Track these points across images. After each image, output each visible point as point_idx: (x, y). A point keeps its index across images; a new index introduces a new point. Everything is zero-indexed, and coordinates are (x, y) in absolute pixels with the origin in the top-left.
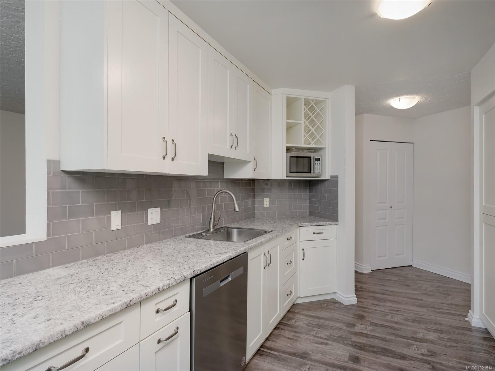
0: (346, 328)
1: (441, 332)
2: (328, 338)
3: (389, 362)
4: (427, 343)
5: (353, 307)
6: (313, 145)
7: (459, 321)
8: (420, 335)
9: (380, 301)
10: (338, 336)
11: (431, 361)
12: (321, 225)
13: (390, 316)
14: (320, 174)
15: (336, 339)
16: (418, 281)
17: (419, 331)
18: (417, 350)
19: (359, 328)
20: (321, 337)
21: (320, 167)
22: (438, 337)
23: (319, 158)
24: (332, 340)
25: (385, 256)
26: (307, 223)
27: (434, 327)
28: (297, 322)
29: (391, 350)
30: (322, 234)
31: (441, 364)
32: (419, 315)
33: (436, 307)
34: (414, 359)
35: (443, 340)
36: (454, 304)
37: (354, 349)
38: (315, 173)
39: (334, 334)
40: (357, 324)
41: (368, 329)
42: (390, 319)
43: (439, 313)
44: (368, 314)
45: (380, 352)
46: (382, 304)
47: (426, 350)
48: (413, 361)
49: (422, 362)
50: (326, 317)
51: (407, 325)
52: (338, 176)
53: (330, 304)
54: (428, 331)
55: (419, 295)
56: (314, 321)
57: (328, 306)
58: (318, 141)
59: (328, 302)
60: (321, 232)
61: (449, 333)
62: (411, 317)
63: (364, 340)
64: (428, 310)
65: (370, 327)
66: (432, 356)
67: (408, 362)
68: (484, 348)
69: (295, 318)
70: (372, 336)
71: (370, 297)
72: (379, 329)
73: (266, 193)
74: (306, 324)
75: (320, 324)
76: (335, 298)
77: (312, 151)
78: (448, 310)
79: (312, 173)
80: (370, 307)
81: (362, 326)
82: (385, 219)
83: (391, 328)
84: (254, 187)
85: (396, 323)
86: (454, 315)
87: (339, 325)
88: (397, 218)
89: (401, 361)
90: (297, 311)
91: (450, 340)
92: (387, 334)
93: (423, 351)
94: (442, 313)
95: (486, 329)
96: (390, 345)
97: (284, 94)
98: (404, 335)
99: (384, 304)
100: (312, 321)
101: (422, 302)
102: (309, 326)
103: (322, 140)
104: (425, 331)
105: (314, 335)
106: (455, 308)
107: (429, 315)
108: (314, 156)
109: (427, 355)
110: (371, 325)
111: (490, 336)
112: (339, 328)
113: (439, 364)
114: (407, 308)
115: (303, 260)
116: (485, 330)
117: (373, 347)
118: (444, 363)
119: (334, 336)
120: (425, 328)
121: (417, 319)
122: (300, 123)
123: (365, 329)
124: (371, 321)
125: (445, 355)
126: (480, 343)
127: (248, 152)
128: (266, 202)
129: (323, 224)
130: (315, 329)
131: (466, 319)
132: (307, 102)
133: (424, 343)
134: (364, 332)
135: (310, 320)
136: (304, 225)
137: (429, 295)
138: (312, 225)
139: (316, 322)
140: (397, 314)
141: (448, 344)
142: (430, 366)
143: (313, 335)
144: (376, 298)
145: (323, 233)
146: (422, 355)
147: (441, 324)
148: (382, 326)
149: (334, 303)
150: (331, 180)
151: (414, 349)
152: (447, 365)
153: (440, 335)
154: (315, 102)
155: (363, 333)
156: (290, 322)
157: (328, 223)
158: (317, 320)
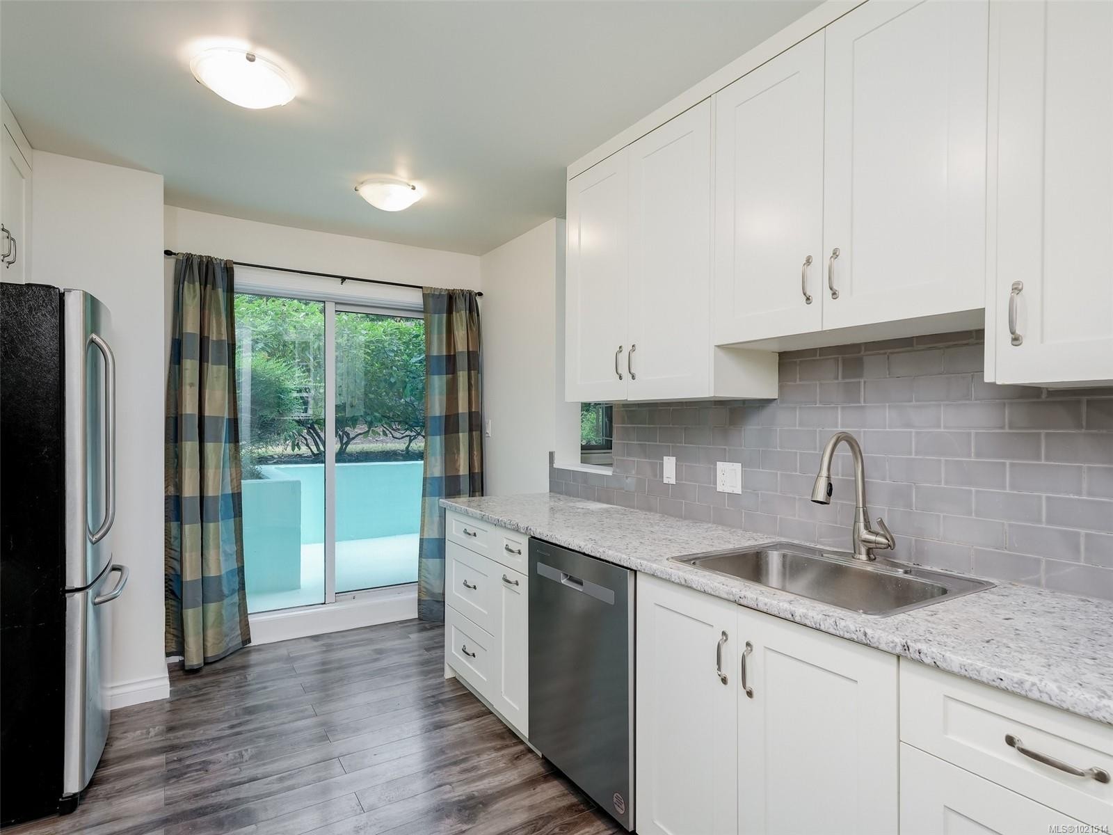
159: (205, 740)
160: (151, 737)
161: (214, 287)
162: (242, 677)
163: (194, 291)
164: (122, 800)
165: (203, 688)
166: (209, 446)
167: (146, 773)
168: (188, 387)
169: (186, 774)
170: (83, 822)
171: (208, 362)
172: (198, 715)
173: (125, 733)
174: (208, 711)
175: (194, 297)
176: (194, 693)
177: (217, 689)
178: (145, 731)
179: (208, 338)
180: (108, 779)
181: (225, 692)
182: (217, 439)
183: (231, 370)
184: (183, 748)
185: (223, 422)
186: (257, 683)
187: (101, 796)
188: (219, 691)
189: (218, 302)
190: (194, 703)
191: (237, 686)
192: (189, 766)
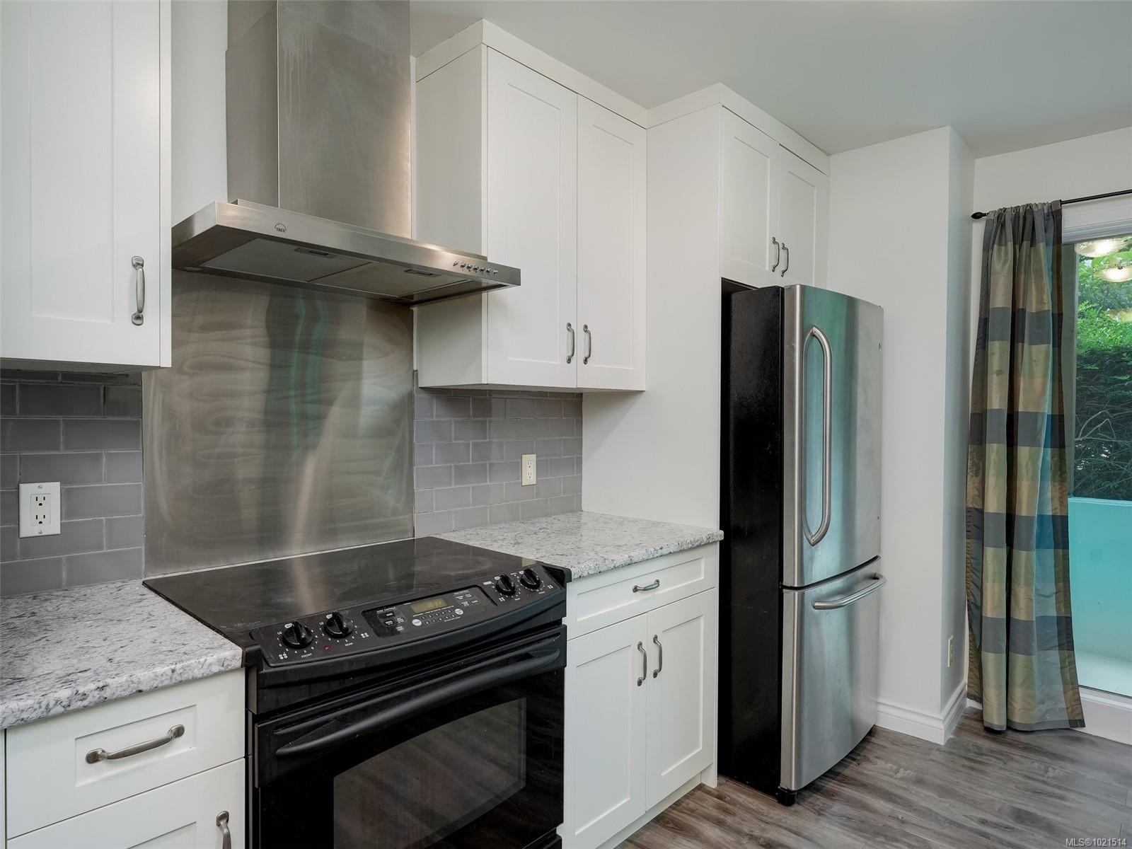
159: (944, 817)
160: (896, 778)
161: (1033, 243)
162: (1043, 767)
163: (1006, 253)
164: (828, 825)
165: (985, 755)
166: (1023, 452)
167: (865, 813)
168: (995, 376)
169: (897, 841)
170: (789, 822)
171: (1023, 342)
172: (958, 782)
173: (877, 757)
174: (971, 785)
175: (1005, 263)
176: (971, 755)
177: (1001, 765)
178: (896, 767)
179: (1024, 310)
180: (833, 795)
181: (1007, 774)
182: (1033, 442)
183: (1057, 349)
184: (915, 810)
185: (1043, 419)
186: (1054, 786)
187: (816, 808)
188: (1001, 768)
189: (1039, 261)
190: (963, 766)
191: (1027, 774)
192: (906, 835)
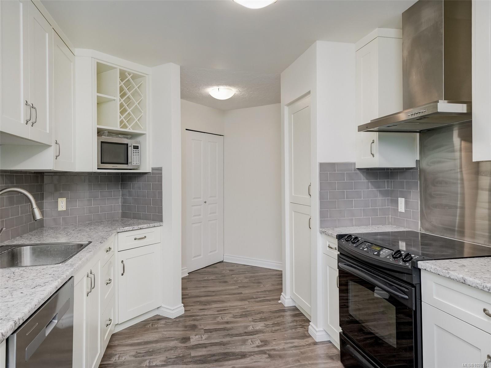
0: (181, 344)
1: (265, 319)
2: (165, 363)
3: (233, 366)
4: (258, 334)
5: (181, 319)
6: (129, 129)
7: (275, 305)
8: (250, 329)
9: (205, 305)
10: (175, 357)
11: (266, 350)
12: (143, 228)
13: (220, 317)
14: (139, 165)
15: (174, 361)
16: (232, 275)
17: (249, 324)
18: (253, 344)
19: (195, 340)
20: (157, 365)
21: (139, 156)
22: (264, 325)
23: (138, 146)
24: (170, 364)
25: (200, 255)
26: (128, 228)
27: (259, 316)
28: (122, 358)
29: (231, 352)
30: (145, 239)
31: (274, 350)
32: (244, 309)
33: (255, 297)
34: (252, 354)
35: (269, 327)
36: (267, 291)
37: (196, 365)
38: (134, 164)
39: (171, 356)
40: (191, 337)
41: (204, 338)
42: (220, 321)
43: (258, 302)
44: (198, 321)
45: (222, 359)
46: (208, 307)
47: (259, 341)
48: (252, 355)
49: (260, 354)
50: (155, 339)
51: (237, 322)
52: (162, 168)
53: (156, 322)
54: (255, 322)
55: (237, 289)
56: (142, 349)
57: (154, 326)
58: (136, 126)
59: (153, 320)
60: (144, 237)
61: (272, 319)
62: (238, 312)
63: (203, 352)
64: (249, 302)
65: (205, 335)
66: (265, 345)
67: (249, 358)
68: (299, 323)
69: (117, 353)
70: (209, 345)
71: (195, 302)
72: (215, 334)
73: (61, 192)
74: (135, 356)
75: (151, 350)
76: (159, 314)
77: (129, 136)
78: (264, 297)
79: (129, 164)
80: (198, 314)
81: (197, 336)
82: (200, 215)
83: (224, 329)
84: (44, 183)
85: (227, 323)
86: (270, 301)
87: (172, 344)
88: (210, 214)
89: (242, 361)
90: (116, 343)
91: (274, 324)
92: (223, 337)
93: (257, 343)
94: (260, 301)
95: (295, 306)
96: (229, 348)
97: (93, 58)
98: (237, 332)
99: (210, 306)
100: (140, 349)
101: (242, 295)
102: (139, 357)
103: (140, 124)
104: (253, 323)
105: (148, 365)
106: (268, 294)
107: (251, 306)
108: (131, 143)
109: (262, 346)
110: (205, 332)
111: (298, 312)
112: (174, 347)
113: (273, 351)
114: (232, 305)
115: (122, 275)
116: (294, 308)
117: (214, 355)
118: (276, 347)
119: (171, 358)
120: (252, 320)
121: (244, 314)
122: (114, 100)
123: (200, 339)
124: (204, 329)
125: (275, 341)
126: (295, 320)
127: (48, 132)
128: (62, 204)
129: (147, 227)
130: (147, 358)
131: (279, 302)
132: (123, 75)
133: (255, 335)
134: (201, 342)
135: (137, 349)
136: (123, 231)
137: (246, 287)
138: (134, 229)
139: (146, 349)
140: (225, 313)
141: (274, 329)
142: (267, 356)
143: (146, 366)
144: (201, 303)
145: (145, 237)
146: (258, 347)
147: (263, 312)
148: (216, 330)
149: (159, 320)
150: (153, 173)
151: (249, 344)
152: (279, 349)
153: (265, 322)
154: (132, 76)
155: (200, 344)
156: (112, 360)
157: (151, 225)
158: (145, 346)
